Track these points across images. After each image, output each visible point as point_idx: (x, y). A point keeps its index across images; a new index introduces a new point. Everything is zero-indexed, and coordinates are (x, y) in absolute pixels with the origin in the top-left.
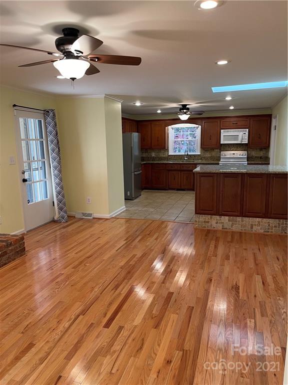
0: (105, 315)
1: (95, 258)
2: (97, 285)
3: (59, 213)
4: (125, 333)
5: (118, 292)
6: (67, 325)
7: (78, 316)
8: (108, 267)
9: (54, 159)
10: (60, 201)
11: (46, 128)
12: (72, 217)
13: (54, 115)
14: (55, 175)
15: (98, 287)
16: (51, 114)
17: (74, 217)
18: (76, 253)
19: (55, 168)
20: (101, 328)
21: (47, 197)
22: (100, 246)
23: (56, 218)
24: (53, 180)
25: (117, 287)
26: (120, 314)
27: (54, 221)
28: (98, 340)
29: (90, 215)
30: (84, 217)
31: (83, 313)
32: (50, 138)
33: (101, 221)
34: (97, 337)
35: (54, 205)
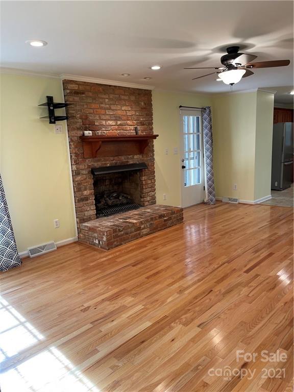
0: (246, 266)
1: (239, 231)
2: (240, 248)
3: (209, 196)
4: (260, 278)
5: (257, 254)
6: (216, 267)
7: (224, 263)
8: (250, 238)
9: (207, 150)
10: (210, 186)
11: (203, 123)
12: (220, 201)
13: (210, 111)
14: (207, 164)
15: (240, 249)
16: (208, 111)
17: (221, 201)
18: (223, 226)
19: (208, 157)
20: (242, 272)
21: (199, 182)
22: (243, 224)
23: (205, 201)
24: (205, 168)
25: (256, 252)
26: (257, 267)
27: (203, 203)
28: (239, 278)
29: (236, 200)
30: (230, 202)
31: (228, 262)
32: (206, 131)
33: (246, 206)
34: (239, 276)
35: (204, 190)
